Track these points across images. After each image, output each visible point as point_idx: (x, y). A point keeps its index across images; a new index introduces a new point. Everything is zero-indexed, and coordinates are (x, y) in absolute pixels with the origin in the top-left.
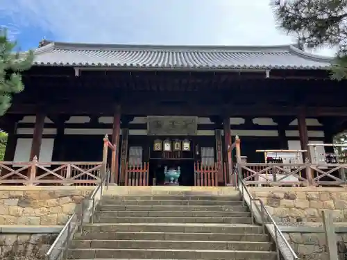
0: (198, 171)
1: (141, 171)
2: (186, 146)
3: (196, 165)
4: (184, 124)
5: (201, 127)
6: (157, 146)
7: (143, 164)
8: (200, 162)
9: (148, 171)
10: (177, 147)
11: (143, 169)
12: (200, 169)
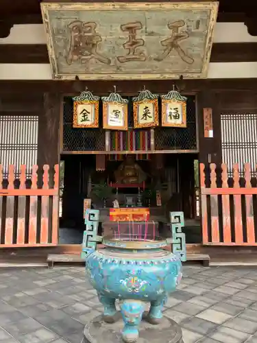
0: (213, 191)
1: (34, 193)
2: (174, 112)
3: (207, 171)
4: (168, 33)
5: (222, 52)
6: (84, 114)
7: (40, 172)
8: (218, 161)
9: (56, 192)
10: (146, 114)
11: (40, 185)
12: (219, 183)
